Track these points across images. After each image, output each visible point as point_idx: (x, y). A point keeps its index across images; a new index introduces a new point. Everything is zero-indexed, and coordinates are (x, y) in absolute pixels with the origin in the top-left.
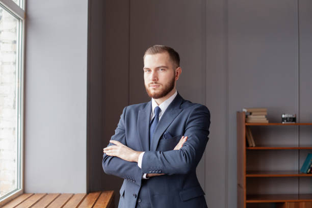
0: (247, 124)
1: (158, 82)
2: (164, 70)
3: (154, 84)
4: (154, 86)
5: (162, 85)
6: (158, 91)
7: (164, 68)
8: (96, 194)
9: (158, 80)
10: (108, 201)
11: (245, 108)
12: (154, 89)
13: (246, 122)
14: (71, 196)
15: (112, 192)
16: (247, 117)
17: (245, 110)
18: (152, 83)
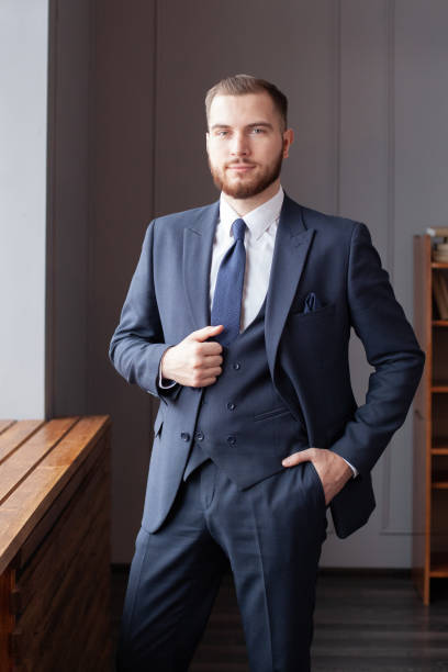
0: (434, 265)
1: (251, 158)
2: (264, 132)
3: (242, 164)
4: (242, 168)
5: (261, 165)
6: (248, 181)
7: (263, 128)
8: (67, 422)
9: (251, 153)
10: (92, 435)
11: (432, 228)
12: (240, 175)
13: (433, 260)
14: (8, 424)
15: (105, 418)
16: (435, 248)
17: (431, 232)
18: (237, 161)
